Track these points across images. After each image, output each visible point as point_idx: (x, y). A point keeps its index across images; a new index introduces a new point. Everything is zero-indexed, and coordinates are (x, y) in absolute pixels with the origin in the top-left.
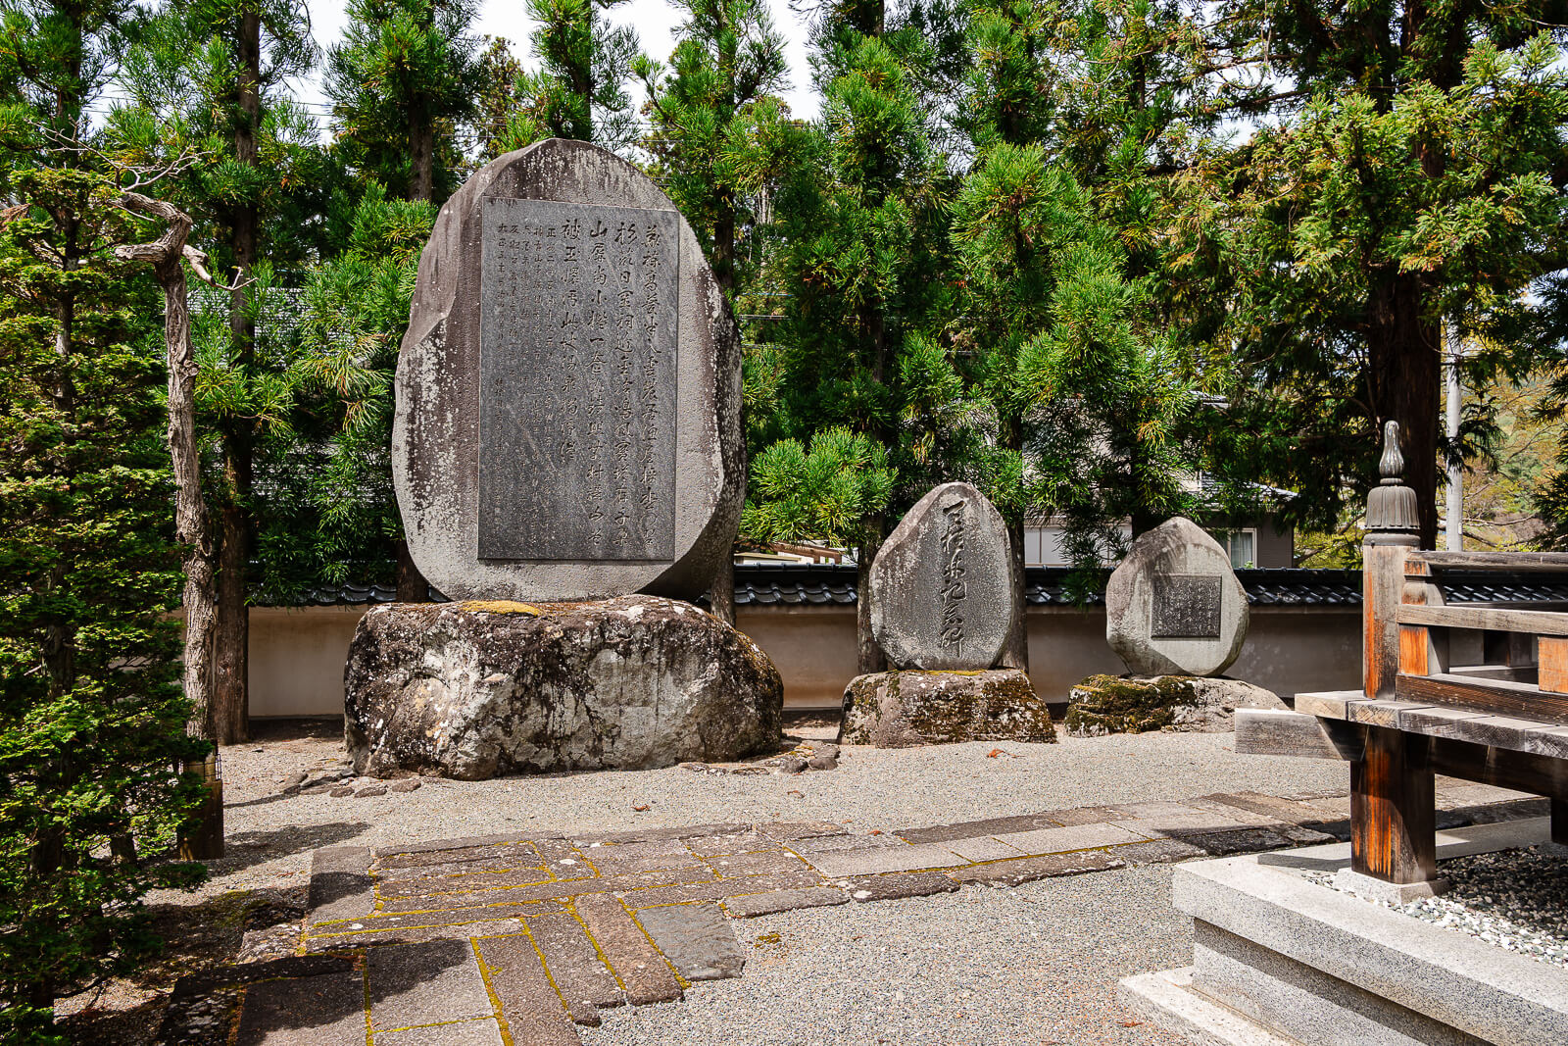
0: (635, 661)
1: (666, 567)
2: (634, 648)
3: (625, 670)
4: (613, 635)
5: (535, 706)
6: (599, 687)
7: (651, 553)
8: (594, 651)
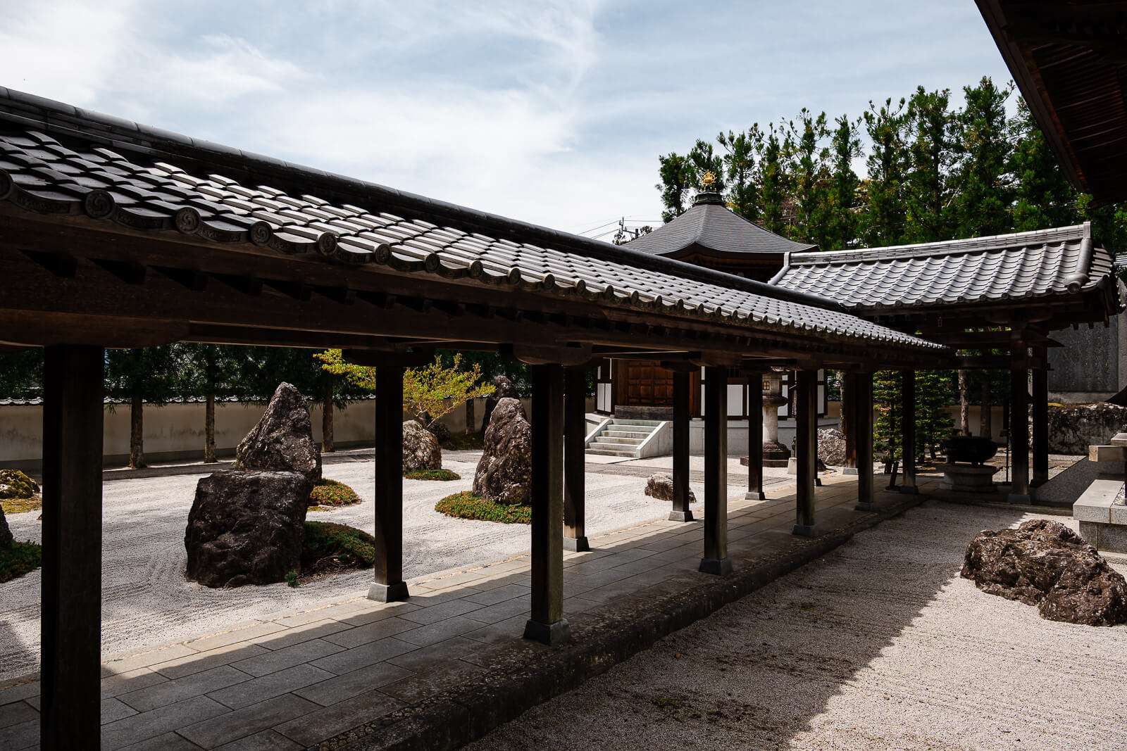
0: (1093, 422)
1: (1115, 394)
2: (1093, 418)
3: (1089, 425)
4: (1086, 413)
5: (1059, 434)
6: (1081, 430)
7: (1109, 389)
8: (1078, 418)
